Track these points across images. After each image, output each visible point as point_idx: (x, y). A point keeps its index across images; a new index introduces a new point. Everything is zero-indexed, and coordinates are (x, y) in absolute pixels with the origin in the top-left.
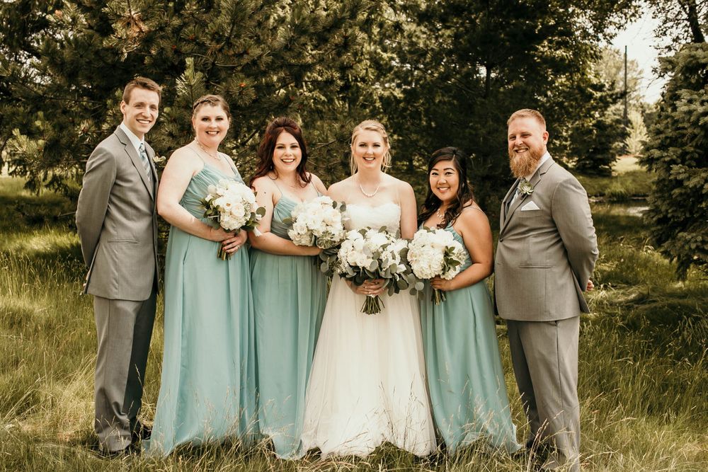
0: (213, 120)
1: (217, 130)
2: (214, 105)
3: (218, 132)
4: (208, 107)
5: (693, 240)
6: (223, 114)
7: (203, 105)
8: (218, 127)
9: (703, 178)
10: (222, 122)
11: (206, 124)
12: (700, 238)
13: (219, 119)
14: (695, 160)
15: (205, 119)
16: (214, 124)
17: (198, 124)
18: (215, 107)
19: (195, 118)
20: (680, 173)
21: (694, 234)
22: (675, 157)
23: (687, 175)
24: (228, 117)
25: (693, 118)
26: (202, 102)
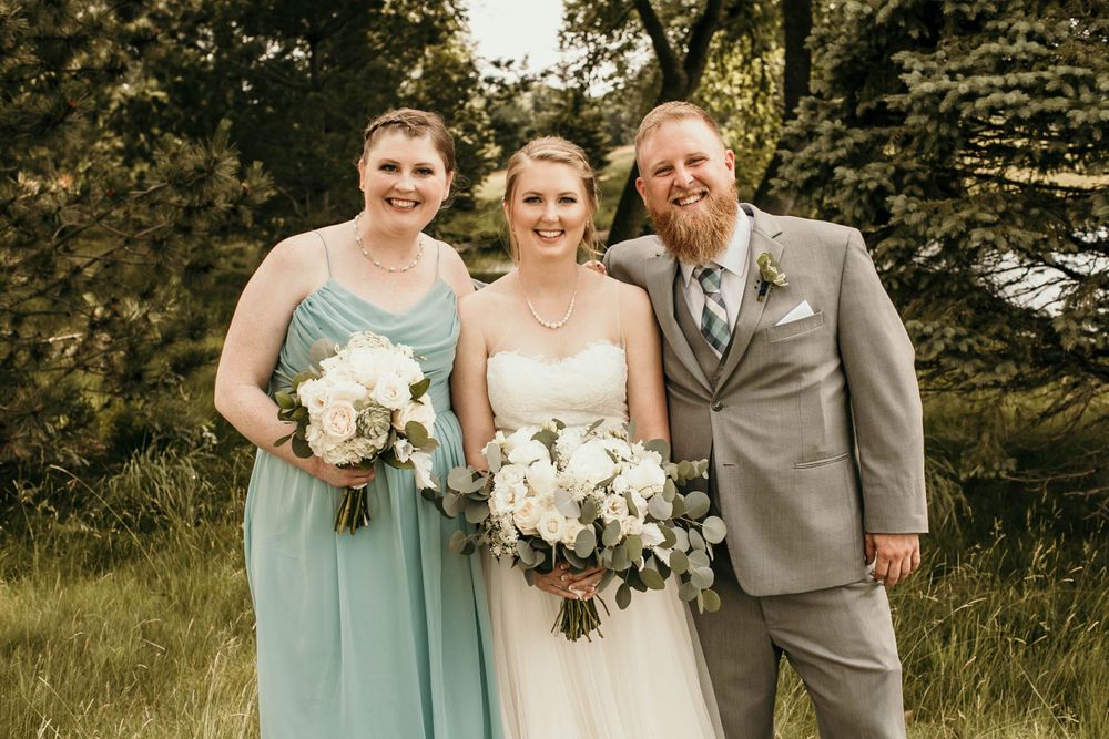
0: (407, 172)
1: (413, 197)
2: (413, 134)
3: (417, 203)
4: (399, 137)
5: (937, 335)
6: (435, 160)
7: (388, 132)
8: (417, 191)
9: (961, 219)
10: (430, 179)
11: (388, 179)
12: (950, 332)
13: (423, 170)
14: (921, 184)
15: (390, 167)
16: (407, 182)
17: (371, 178)
18: (416, 140)
19: (365, 163)
20: (911, 213)
21: (937, 324)
22: (885, 181)
23: (923, 215)
24: (448, 170)
25: (944, 106)
26: (385, 125)
